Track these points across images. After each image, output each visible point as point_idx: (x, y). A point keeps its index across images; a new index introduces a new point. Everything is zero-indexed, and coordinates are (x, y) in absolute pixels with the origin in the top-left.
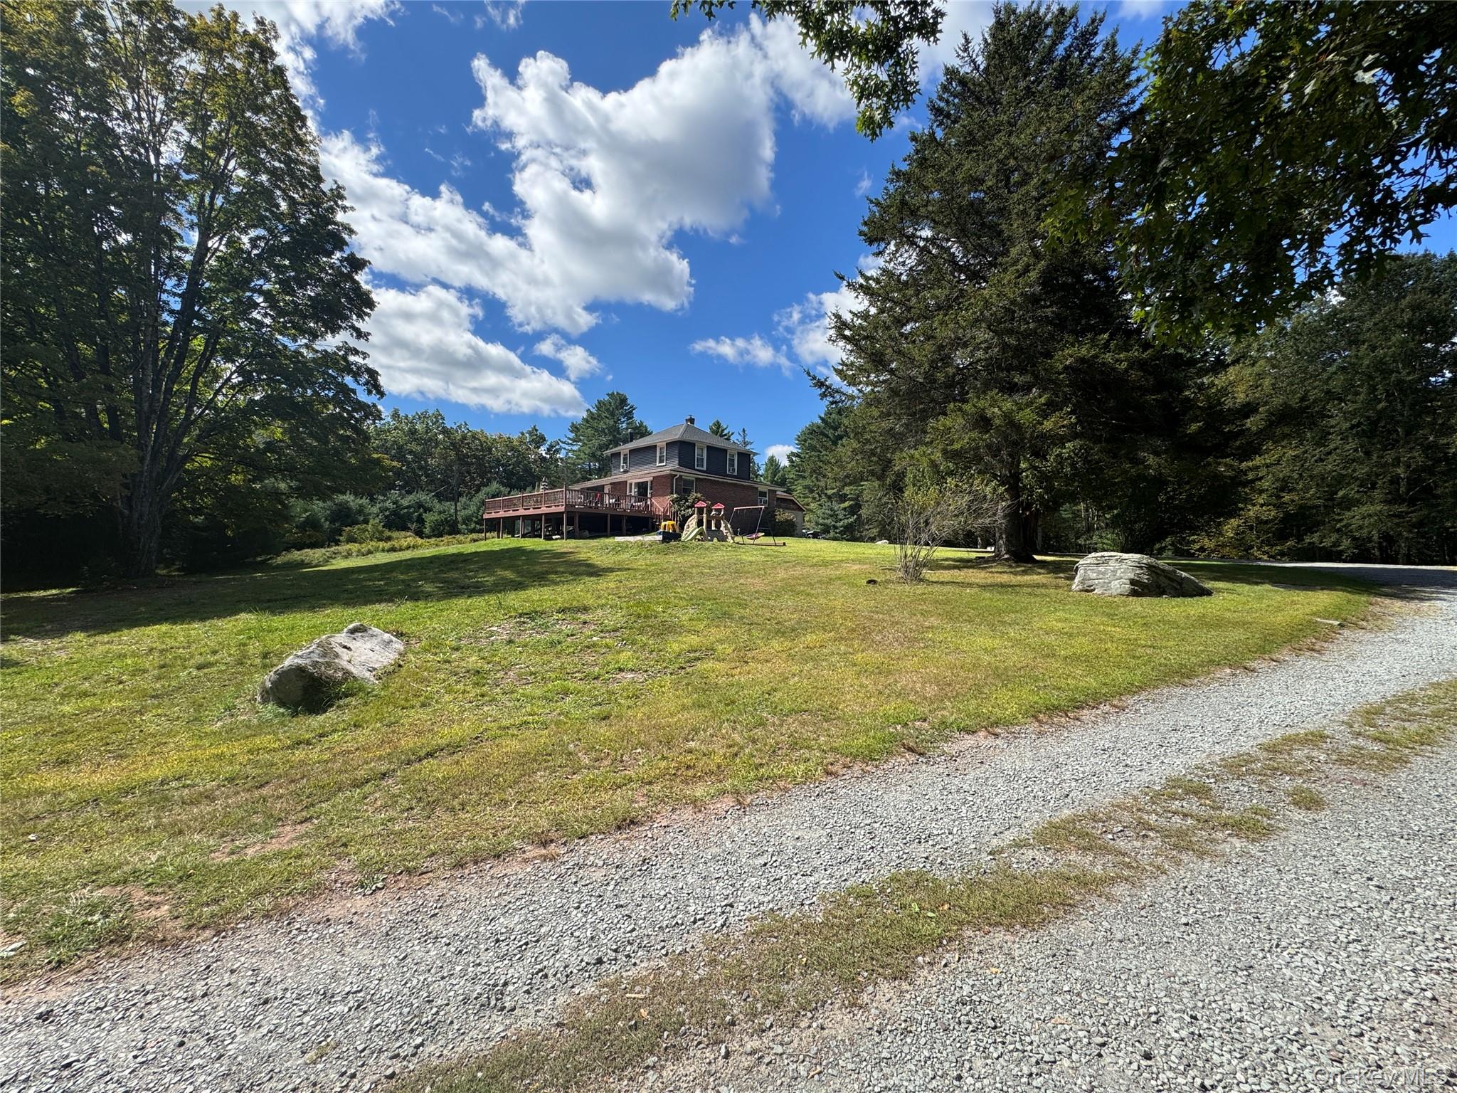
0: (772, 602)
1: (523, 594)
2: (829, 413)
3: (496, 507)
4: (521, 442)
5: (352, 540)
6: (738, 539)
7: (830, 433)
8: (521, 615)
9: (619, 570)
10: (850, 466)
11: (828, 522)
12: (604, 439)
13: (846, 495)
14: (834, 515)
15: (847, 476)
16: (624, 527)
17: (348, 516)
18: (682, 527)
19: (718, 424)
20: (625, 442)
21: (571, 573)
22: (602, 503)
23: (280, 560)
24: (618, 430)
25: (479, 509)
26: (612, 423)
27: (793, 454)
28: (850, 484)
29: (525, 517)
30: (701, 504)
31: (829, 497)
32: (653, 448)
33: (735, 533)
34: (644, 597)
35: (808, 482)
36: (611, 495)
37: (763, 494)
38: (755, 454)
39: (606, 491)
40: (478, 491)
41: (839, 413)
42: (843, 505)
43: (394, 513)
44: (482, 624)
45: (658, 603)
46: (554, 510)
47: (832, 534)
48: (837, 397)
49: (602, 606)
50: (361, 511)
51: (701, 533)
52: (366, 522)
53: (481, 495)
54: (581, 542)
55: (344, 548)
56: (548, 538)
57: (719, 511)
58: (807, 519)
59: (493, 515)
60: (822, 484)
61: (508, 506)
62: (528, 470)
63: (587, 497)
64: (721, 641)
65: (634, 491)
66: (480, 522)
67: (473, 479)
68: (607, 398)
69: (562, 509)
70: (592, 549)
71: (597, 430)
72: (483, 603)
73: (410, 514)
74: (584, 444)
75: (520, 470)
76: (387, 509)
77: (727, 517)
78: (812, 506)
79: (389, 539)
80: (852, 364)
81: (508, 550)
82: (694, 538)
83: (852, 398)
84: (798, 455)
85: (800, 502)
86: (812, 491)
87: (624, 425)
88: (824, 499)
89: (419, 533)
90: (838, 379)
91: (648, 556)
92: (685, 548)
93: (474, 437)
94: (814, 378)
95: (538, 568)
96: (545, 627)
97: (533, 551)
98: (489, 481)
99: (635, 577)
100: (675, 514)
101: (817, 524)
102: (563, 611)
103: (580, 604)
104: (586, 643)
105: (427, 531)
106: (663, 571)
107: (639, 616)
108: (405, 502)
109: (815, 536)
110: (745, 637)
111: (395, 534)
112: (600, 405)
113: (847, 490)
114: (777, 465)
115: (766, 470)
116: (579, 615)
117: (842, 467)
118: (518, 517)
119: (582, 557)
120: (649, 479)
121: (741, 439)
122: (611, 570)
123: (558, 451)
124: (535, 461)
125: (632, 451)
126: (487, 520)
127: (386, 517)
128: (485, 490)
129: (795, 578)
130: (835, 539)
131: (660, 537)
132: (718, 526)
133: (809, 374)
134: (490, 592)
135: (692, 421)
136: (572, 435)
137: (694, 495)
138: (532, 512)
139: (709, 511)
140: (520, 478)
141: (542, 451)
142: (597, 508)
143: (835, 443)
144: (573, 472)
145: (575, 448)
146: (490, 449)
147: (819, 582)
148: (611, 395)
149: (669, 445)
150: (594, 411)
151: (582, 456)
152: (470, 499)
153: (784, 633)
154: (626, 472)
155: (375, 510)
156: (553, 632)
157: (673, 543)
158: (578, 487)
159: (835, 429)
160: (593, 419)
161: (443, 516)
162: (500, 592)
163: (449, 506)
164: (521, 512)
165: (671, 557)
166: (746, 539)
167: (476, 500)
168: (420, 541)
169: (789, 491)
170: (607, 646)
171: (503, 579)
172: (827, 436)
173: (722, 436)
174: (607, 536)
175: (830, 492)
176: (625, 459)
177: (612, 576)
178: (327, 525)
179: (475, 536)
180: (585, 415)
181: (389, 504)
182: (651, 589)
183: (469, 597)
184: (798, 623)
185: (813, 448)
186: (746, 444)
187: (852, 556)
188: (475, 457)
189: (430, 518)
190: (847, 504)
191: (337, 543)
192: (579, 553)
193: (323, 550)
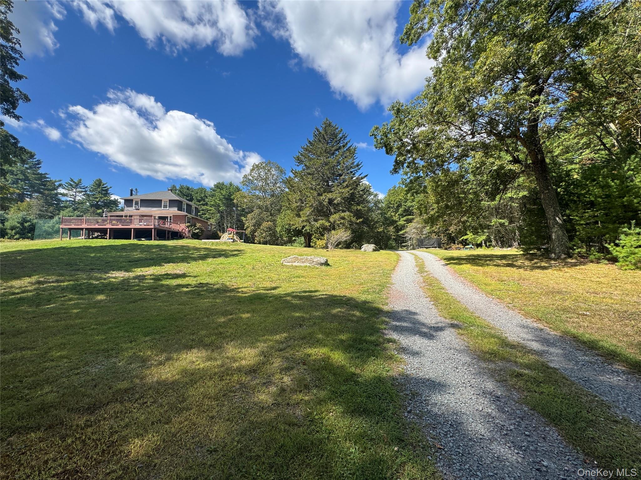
32: (159, 201)
69: (152, 227)
125: (142, 200)
149: (171, 201)
154: (137, 209)
176: (137, 203)
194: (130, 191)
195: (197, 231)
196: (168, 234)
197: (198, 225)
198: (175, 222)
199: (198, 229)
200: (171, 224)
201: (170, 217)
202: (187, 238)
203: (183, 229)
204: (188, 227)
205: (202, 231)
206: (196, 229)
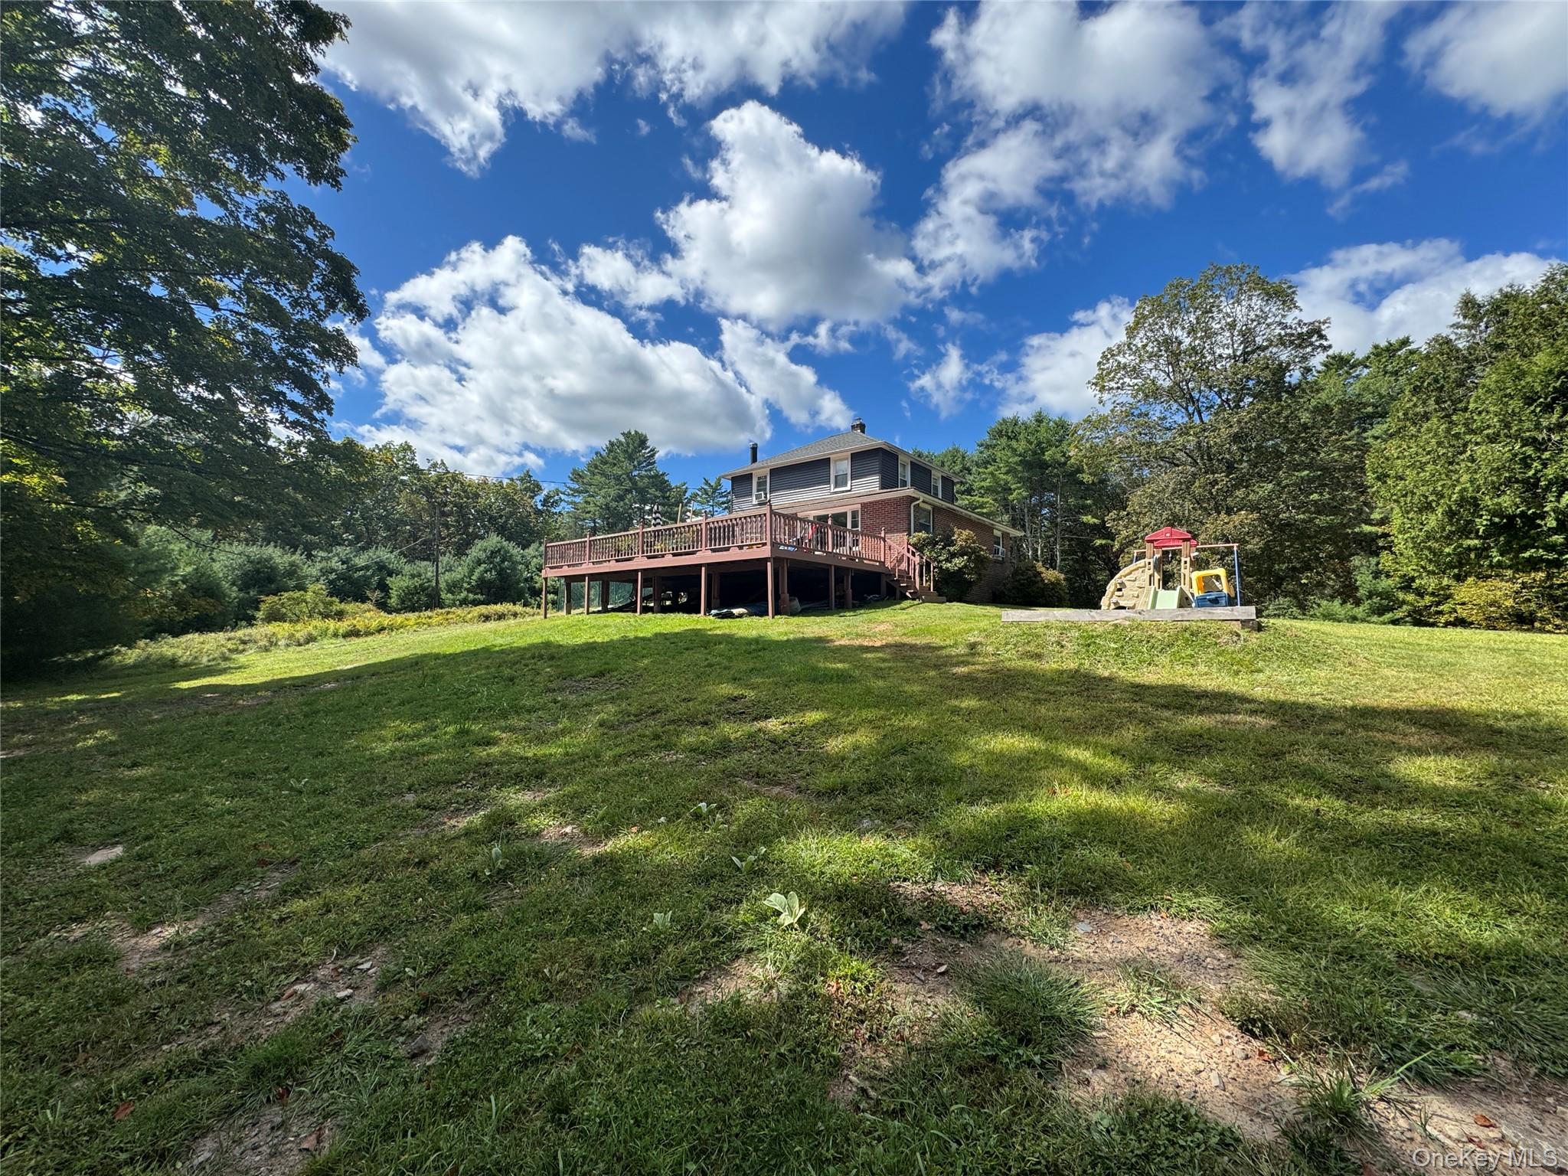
5: (274, 617)
17: (270, 579)
23: (131, 656)
32: (821, 463)
43: (342, 576)
50: (292, 571)
52: (301, 588)
53: (475, 552)
55: (261, 631)
69: (765, 552)
73: (367, 579)
76: (333, 571)
79: (340, 615)
89: (383, 606)
105: (393, 601)
108: (360, 561)
111: (350, 607)
120: (849, 508)
125: (774, 471)
127: (331, 582)
149: (859, 456)
152: (456, 559)
155: (314, 571)
161: (417, 582)
163: (426, 568)
167: (467, 558)
168: (386, 619)
178: (234, 593)
181: (335, 563)
189: (397, 584)
191: (250, 621)
193: (221, 636)
194: (750, 453)
195: (959, 562)
196: (839, 581)
197: (962, 536)
198: (871, 532)
199: (962, 553)
200: (856, 543)
201: (854, 514)
202: (916, 596)
203: (900, 561)
204: (919, 547)
205: (980, 561)
206: (953, 555)
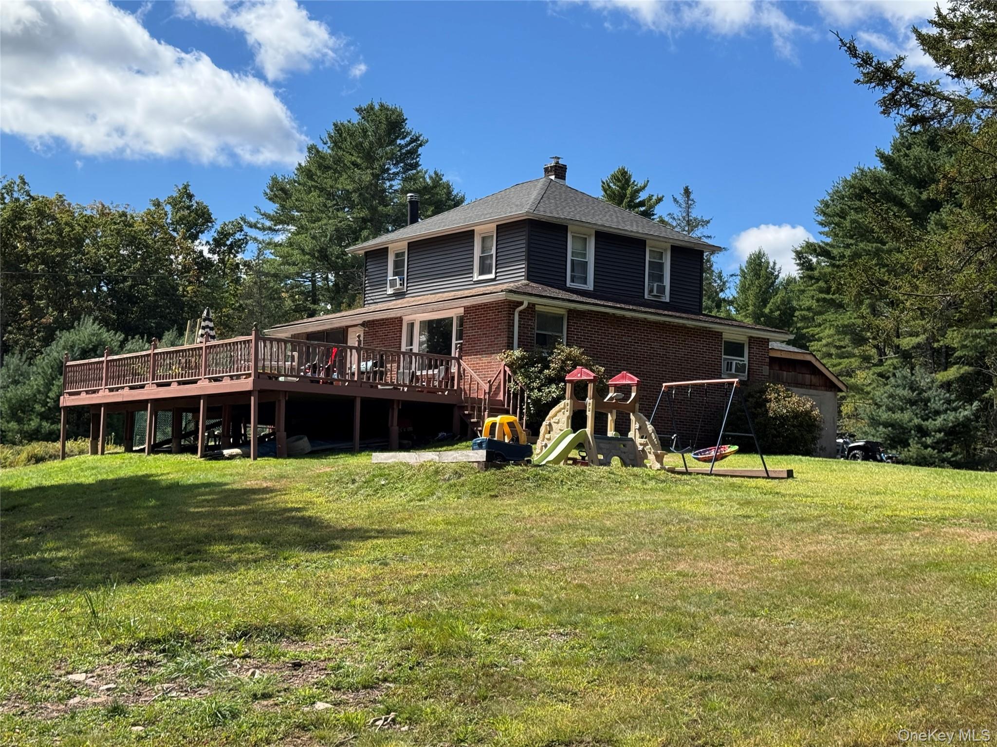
0: (760, 623)
1: (150, 592)
2: (904, 145)
3: (91, 378)
4: (153, 224)
6: (673, 459)
7: (907, 194)
8: (143, 645)
9: (382, 533)
10: (959, 279)
11: (905, 417)
12: (349, 217)
13: (949, 351)
14: (919, 401)
15: (954, 304)
16: (395, 429)
18: (534, 430)
19: (623, 178)
20: (399, 222)
21: (266, 541)
22: (342, 371)
24: (381, 195)
25: (49, 385)
26: (367, 177)
27: (811, 248)
28: (961, 323)
29: (159, 404)
30: (581, 374)
31: (906, 356)
32: (465, 237)
33: (665, 446)
34: (440, 603)
35: (848, 318)
36: (364, 351)
37: (735, 349)
38: (715, 249)
39: (352, 341)
40: (48, 340)
41: (932, 144)
42: (942, 376)
44: (48, 666)
45: (476, 619)
46: (227, 386)
47: (914, 449)
48: (927, 106)
49: (339, 624)
51: (580, 445)
53: (56, 351)
54: (289, 465)
56: (213, 454)
57: (625, 390)
58: (846, 409)
59: (84, 399)
60: (886, 323)
61: (119, 377)
62: (167, 290)
63: (306, 356)
64: (632, 721)
65: (420, 340)
66: (52, 412)
67: (38, 312)
68: (356, 119)
69: (246, 384)
70: (316, 481)
71: (330, 196)
72: (54, 615)
74: (302, 229)
75: (149, 290)
77: (645, 407)
78: (862, 377)
80: (966, 22)
81: (117, 484)
82: (563, 456)
83: (964, 106)
84: (823, 252)
85: (830, 366)
86: (860, 340)
87: (397, 184)
88: (892, 359)
90: (927, 60)
91: (451, 499)
92: (541, 481)
93: (42, 213)
94: (866, 60)
95: (188, 528)
96: (201, 672)
97: (175, 487)
98: (76, 315)
99: (419, 553)
100: (517, 397)
101: (875, 422)
102: (244, 634)
103: (286, 619)
104: (298, 718)
106: (488, 537)
107: (428, 651)
109: (870, 453)
110: (693, 712)
112: (340, 135)
113: (953, 338)
114: (771, 277)
115: (744, 289)
116: (283, 646)
117: (939, 281)
118: (141, 405)
119: (292, 500)
120: (454, 312)
121: (678, 212)
122: (361, 534)
123: (238, 246)
124: (186, 269)
125: (415, 246)
126: (70, 410)
128: (65, 337)
129: (817, 562)
130: (921, 462)
131: (481, 455)
132: (623, 427)
133: (852, 51)
134: (69, 585)
135: (560, 171)
136: (272, 208)
137: (563, 351)
138: (175, 391)
139: (601, 391)
140: (151, 310)
141: (202, 246)
142: (329, 382)
143: (919, 219)
144: (274, 295)
145: (280, 238)
146: (79, 242)
147: (883, 573)
148: (367, 112)
149: (505, 230)
150: (326, 150)
151: (297, 256)
152: (30, 360)
153: (792, 705)
154: (399, 295)
156: (220, 687)
157: (512, 469)
158: (284, 332)
159: (922, 184)
160: (324, 167)
162: (94, 586)
164: (151, 392)
165: (508, 504)
166: (691, 460)
167: (43, 362)
169: (801, 341)
170: (350, 726)
171: (100, 553)
172: (901, 204)
173: (632, 206)
174: (352, 451)
175: (907, 343)
176: (398, 265)
177: (363, 549)
179: (38, 448)
180: (301, 159)
182: (458, 582)
183: (22, 597)
184: (829, 679)
185: (862, 233)
186: (692, 224)
187: (969, 508)
188: (45, 259)
190: (952, 373)
192: (283, 491)
198: (473, 347)
